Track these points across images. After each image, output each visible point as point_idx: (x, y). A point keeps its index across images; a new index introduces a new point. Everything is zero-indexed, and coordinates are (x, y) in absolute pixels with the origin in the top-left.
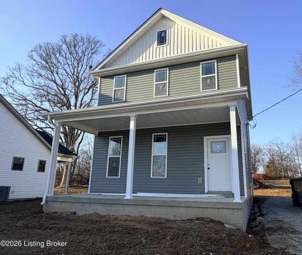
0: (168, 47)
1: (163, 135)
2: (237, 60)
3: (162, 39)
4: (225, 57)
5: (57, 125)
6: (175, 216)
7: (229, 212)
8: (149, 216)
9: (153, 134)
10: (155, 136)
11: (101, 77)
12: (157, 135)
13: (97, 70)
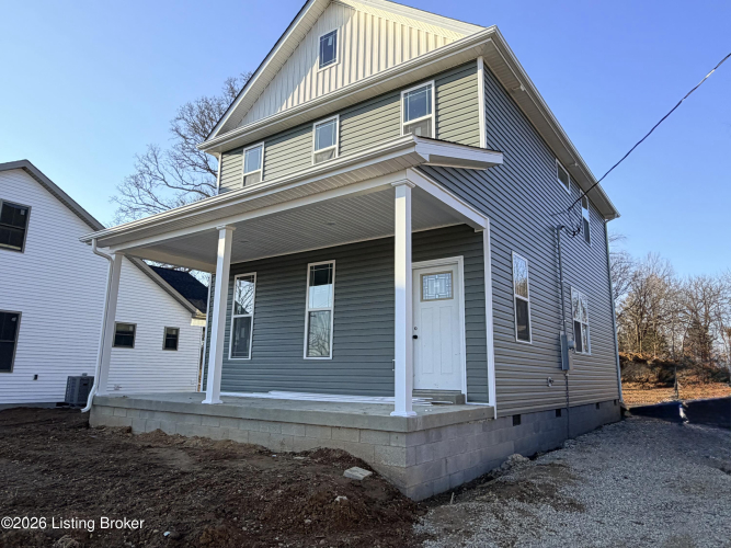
0: (340, 66)
1: (327, 265)
2: (480, 73)
3: (328, 53)
4: (450, 70)
5: (113, 257)
6: (282, 444)
7: (381, 438)
8: (239, 441)
9: (310, 265)
10: (312, 268)
11: (223, 154)
12: (316, 267)
13: (213, 138)
